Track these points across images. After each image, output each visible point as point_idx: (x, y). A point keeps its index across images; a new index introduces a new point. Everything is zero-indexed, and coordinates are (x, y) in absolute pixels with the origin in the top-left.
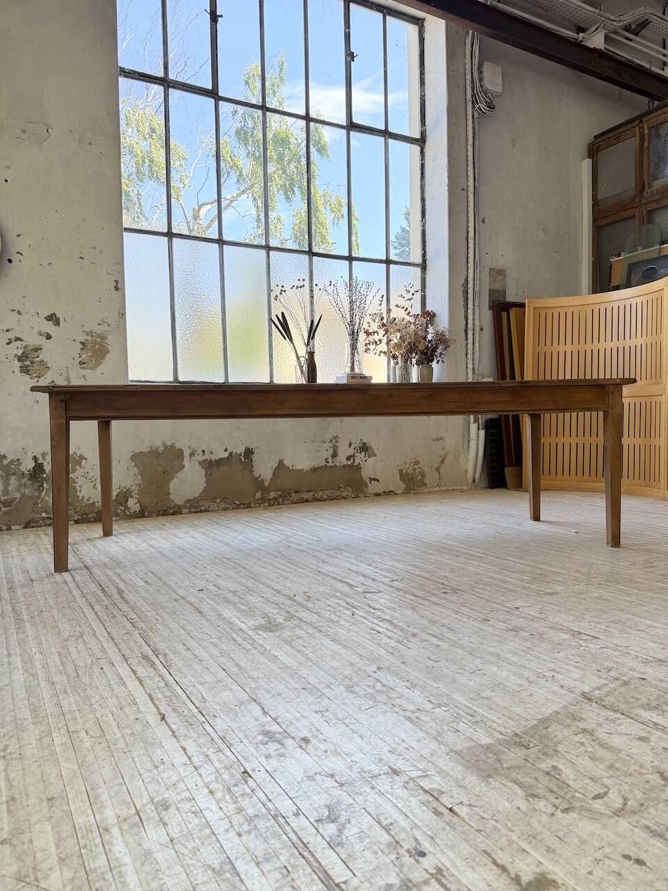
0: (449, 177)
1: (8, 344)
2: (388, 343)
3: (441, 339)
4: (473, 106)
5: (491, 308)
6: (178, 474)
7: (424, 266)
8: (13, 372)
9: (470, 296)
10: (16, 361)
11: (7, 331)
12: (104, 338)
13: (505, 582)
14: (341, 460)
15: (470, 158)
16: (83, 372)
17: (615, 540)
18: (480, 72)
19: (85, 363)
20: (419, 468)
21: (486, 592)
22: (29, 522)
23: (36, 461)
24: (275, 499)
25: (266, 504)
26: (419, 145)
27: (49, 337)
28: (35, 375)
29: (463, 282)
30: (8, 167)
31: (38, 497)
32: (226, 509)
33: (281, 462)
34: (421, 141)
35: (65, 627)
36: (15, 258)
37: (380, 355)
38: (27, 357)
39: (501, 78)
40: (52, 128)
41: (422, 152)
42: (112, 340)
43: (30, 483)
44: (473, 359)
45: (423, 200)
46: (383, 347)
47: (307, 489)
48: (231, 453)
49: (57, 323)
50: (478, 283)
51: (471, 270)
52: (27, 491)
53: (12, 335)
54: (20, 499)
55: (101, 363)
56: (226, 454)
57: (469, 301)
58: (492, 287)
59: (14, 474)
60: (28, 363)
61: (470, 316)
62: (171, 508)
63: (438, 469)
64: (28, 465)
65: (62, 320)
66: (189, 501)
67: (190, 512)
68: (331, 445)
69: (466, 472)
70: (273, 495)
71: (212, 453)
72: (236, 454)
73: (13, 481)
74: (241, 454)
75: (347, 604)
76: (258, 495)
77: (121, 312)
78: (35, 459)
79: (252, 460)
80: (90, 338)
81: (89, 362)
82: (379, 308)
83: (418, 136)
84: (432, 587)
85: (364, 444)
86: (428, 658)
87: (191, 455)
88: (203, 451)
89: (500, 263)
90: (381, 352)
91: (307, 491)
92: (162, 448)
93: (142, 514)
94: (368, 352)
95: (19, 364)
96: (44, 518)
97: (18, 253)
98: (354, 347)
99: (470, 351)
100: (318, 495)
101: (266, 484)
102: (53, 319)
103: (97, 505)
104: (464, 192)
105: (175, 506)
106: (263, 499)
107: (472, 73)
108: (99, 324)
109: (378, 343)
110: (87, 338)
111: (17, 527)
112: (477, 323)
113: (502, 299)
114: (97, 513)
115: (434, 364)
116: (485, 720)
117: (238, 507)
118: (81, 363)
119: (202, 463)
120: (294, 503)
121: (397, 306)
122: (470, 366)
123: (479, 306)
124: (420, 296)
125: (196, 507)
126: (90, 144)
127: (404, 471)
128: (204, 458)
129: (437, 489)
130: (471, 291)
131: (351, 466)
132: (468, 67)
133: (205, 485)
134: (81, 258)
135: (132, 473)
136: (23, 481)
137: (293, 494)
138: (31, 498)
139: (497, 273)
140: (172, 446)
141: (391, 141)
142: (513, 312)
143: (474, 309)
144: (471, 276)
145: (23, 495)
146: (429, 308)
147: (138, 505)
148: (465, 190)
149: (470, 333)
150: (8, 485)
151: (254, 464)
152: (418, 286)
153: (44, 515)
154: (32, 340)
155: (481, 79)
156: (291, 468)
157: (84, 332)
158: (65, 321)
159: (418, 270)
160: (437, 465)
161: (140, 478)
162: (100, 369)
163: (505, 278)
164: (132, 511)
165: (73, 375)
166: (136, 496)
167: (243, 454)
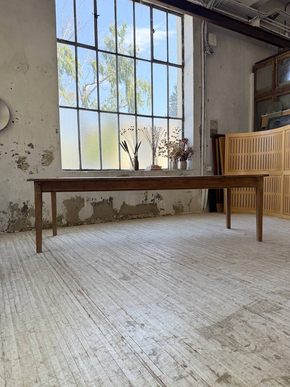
0: (194, 82)
1: (13, 156)
2: (168, 152)
3: (190, 150)
4: (204, 52)
5: (211, 137)
6: (82, 209)
7: (183, 119)
8: (15, 168)
9: (203, 132)
10: (16, 163)
11: (12, 151)
12: (51, 153)
13: (216, 258)
14: (149, 201)
15: (203, 74)
16: (43, 167)
17: (260, 239)
18: (207, 37)
19: (44, 164)
20: (181, 204)
21: (208, 263)
22: (22, 229)
23: (24, 204)
24: (122, 218)
25: (118, 220)
26: (182, 68)
27: (29, 153)
28: (24, 169)
29: (200, 126)
30: (12, 83)
31: (25, 219)
32: (101, 223)
33: (124, 203)
34: (182, 66)
35: (46, 278)
36: (15, 121)
37: (165, 157)
38: (20, 162)
39: (216, 40)
40: (30, 66)
41: (183, 71)
42: (55, 154)
43: (22, 213)
44: (204, 158)
45: (183, 91)
46: (166, 154)
47: (135, 214)
48: (104, 199)
49: (33, 147)
50: (206, 127)
51: (203, 122)
52: (21, 217)
53: (14, 153)
54: (18, 220)
55: (50, 164)
56: (102, 200)
57: (202, 134)
58: (212, 128)
59: (15, 210)
60: (21, 164)
61: (202, 141)
62: (79, 222)
63: (189, 205)
64: (21, 206)
65: (34, 146)
66: (87, 219)
67: (87, 224)
68: (145, 195)
69: (200, 205)
70: (121, 216)
71: (96, 200)
72: (106, 200)
73: (15, 213)
75: (154, 268)
76: (115, 216)
77: (59, 142)
78: (24, 203)
79: (112, 202)
80: (46, 153)
81: (46, 163)
82: (165, 137)
83: (181, 64)
84: (187, 260)
85: (158, 195)
86: (186, 291)
87: (88, 200)
88: (92, 199)
89: (215, 118)
90: (165, 156)
91: (135, 215)
92: (75, 198)
93: (68, 225)
94: (160, 155)
95: (17, 164)
96: (28, 228)
97: (16, 118)
98: (154, 154)
99: (202, 155)
100: (139, 216)
101: (118, 212)
102: (31, 145)
103: (49, 222)
104: (201, 88)
105: (81, 222)
106: (117, 218)
107: (204, 38)
108: (50, 147)
109: (164, 152)
110: (45, 153)
111: (17, 231)
112: (205, 144)
113: (216, 133)
114: (49, 225)
115: (187, 161)
116: (207, 317)
117: (107, 222)
118: (43, 164)
119: (92, 204)
120: (129, 219)
121: (172, 136)
122: (202, 161)
123: (206, 136)
124: (181, 132)
125: (90, 222)
126: (45, 72)
127: (175, 206)
128: (93, 202)
129: (188, 213)
130: (203, 130)
131: (153, 204)
132: (202, 35)
133: (93, 213)
134: (42, 120)
135: (64, 208)
136: (19, 212)
137: (129, 216)
138: (22, 219)
139: (214, 122)
140: (80, 197)
141: (169, 66)
142: (220, 139)
143: (204, 138)
144: (203, 124)
145: (19, 218)
146: (185, 137)
147: (66, 221)
148: (201, 87)
149: (202, 148)
150: (13, 214)
151: (113, 204)
152: (181, 128)
153: (28, 226)
154: (23, 154)
155: (207, 40)
156: (128, 205)
157: (44, 151)
158: (36, 146)
159: (181, 121)
160: (188, 203)
161: (67, 210)
162: (50, 166)
163: (217, 124)
164: (64, 224)
165: (39, 169)
166: (65, 218)
167: (108, 200)
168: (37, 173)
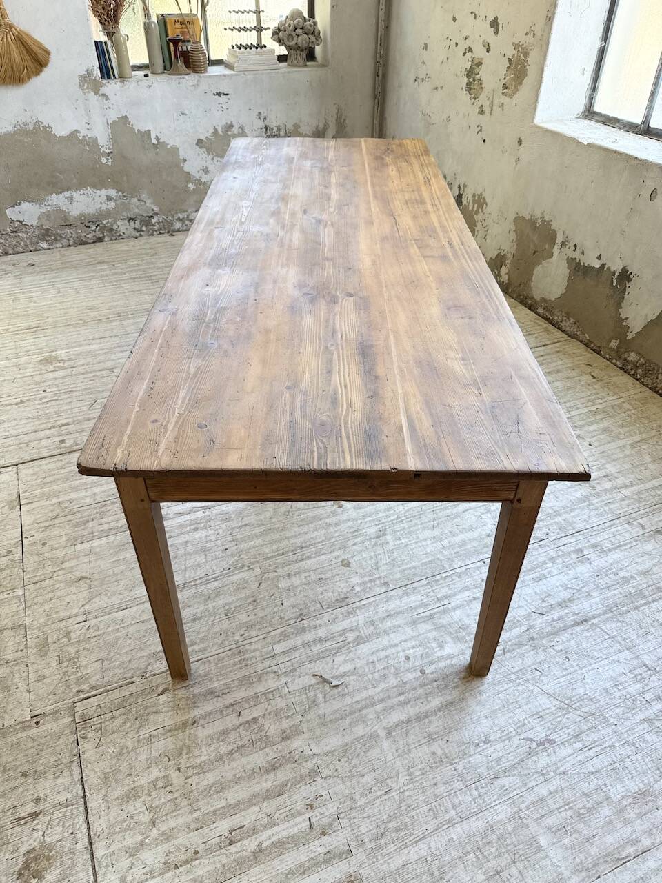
1: (464, 54)
6: (544, 262)
8: (462, 89)
10: (466, 76)
11: (466, 39)
12: (526, 54)
16: (502, 99)
19: (507, 88)
23: (459, 190)
24: (636, 366)
25: (620, 365)
27: (488, 50)
28: (474, 96)
32: (576, 338)
38: (472, 73)
42: (533, 58)
48: (603, 265)
49: (496, 32)
53: (467, 44)
55: (517, 90)
56: (597, 264)
60: (471, 80)
62: (530, 298)
65: (500, 27)
66: (545, 301)
67: (542, 316)
70: (633, 357)
71: (583, 253)
74: (614, 273)
76: (614, 344)
77: (549, 15)
78: (460, 188)
79: (625, 290)
80: (516, 53)
81: (510, 87)
87: (563, 244)
88: (575, 246)
92: (540, 221)
95: (466, 79)
101: (630, 336)
102: (495, 24)
105: (533, 298)
106: (617, 354)
108: (527, 34)
117: (586, 344)
118: (505, 87)
119: (570, 262)
125: (549, 314)
128: (573, 255)
133: (564, 291)
135: (511, 238)
140: (548, 223)
147: (507, 276)
151: (626, 296)
154: (479, 52)
157: (513, 44)
158: (503, 27)
161: (516, 246)
162: (516, 98)
164: (502, 280)
165: (496, 102)
166: (508, 265)
167: (617, 274)
168: (491, 114)
